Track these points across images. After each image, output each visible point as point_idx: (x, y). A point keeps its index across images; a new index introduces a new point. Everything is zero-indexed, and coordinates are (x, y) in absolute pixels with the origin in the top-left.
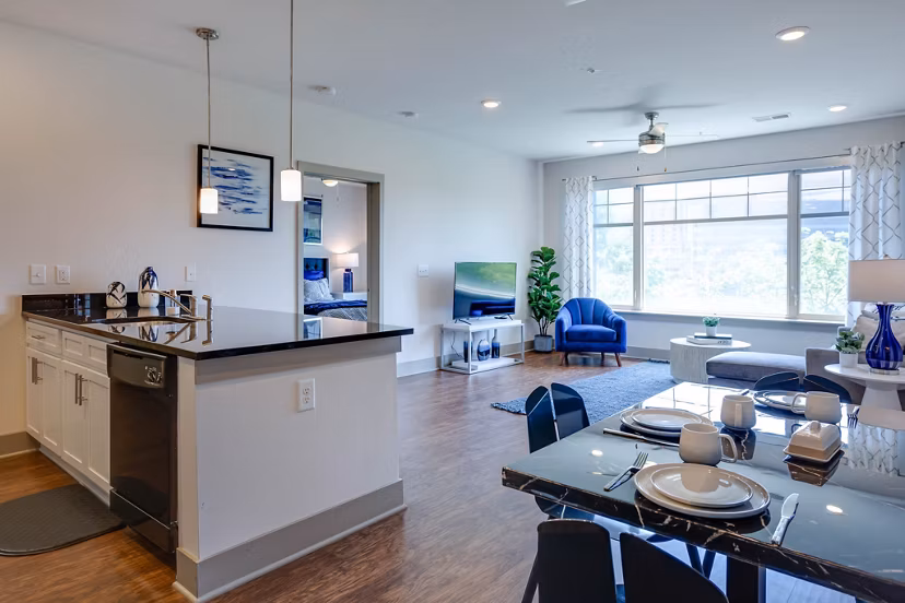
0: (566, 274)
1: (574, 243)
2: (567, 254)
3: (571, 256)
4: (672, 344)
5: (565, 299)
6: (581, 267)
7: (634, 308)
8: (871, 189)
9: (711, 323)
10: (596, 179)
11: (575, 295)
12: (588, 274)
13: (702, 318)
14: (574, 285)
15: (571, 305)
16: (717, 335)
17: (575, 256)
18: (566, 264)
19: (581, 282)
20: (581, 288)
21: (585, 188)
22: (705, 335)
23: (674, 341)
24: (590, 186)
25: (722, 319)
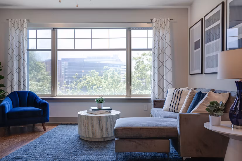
0: (9, 77)
1: (15, 59)
2: (10, 64)
3: (12, 66)
4: (79, 115)
5: (9, 91)
6: (19, 73)
7: (52, 95)
8: (160, 38)
9: (100, 101)
10: (29, 22)
11: (16, 89)
12: (24, 77)
13: (94, 99)
14: (15, 83)
15: (13, 95)
16: (103, 108)
17: (15, 66)
18: (9, 71)
19: (19, 81)
20: (19, 85)
21: (22, 26)
22: (96, 108)
23: (80, 113)
24: (25, 25)
25: (105, 99)
